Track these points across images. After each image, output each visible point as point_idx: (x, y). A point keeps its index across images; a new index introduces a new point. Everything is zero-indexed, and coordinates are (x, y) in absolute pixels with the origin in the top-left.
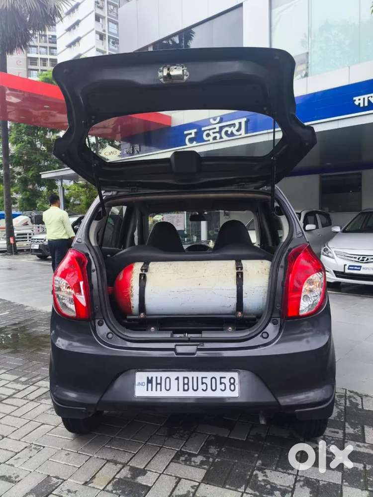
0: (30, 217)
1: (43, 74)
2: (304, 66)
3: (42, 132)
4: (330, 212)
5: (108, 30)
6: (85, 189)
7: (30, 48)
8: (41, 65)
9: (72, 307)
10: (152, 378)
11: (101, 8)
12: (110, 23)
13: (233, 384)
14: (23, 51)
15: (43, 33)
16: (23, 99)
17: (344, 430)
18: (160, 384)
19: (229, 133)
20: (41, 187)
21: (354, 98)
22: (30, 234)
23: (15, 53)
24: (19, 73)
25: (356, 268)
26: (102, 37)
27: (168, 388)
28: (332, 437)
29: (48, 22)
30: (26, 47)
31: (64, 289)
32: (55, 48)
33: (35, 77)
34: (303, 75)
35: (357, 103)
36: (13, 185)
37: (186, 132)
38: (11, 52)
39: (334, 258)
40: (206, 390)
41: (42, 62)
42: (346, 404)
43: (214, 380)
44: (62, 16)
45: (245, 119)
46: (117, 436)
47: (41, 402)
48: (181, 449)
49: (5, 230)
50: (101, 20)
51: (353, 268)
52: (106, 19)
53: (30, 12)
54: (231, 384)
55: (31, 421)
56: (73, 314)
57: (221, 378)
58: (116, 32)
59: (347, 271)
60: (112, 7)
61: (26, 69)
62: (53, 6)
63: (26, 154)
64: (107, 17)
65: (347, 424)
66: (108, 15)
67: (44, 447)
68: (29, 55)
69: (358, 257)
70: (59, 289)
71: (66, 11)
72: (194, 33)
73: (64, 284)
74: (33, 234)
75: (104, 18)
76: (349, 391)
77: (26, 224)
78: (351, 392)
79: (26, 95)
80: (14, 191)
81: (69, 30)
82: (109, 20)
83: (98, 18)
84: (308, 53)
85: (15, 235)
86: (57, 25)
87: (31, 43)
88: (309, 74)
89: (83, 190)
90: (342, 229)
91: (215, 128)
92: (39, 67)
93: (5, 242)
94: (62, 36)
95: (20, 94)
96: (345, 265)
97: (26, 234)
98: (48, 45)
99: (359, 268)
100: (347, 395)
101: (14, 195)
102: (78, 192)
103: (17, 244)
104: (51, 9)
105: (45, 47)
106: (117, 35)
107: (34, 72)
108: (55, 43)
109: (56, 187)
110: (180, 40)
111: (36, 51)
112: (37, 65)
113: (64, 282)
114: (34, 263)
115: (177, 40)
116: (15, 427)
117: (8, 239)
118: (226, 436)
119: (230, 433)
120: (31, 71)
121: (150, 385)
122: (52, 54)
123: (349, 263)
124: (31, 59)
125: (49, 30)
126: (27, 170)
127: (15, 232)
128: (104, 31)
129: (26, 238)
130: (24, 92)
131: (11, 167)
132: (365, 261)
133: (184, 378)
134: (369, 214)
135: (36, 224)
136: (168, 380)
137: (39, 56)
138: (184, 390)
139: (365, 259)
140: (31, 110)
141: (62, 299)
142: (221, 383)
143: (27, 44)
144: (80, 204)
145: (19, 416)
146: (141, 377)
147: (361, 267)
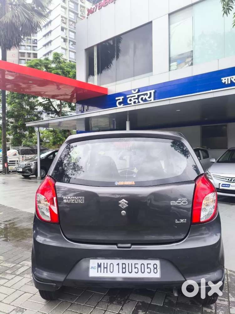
0: (18, 151)
1: (29, 62)
2: (190, 59)
3: (27, 97)
4: (207, 149)
5: (69, 36)
6: (53, 133)
7: (21, 47)
8: (27, 57)
9: (48, 214)
10: (101, 263)
11: (65, 23)
12: (70, 32)
13: (156, 268)
14: (17, 48)
15: (30, 38)
16: (16, 77)
17: (229, 299)
18: (107, 268)
19: (144, 99)
20: (25, 132)
21: (222, 79)
22: (17, 161)
23: (12, 50)
24: (13, 61)
25: (226, 186)
26: (65, 40)
27: (112, 271)
28: (221, 304)
29: (32, 31)
30: (18, 45)
31: (43, 202)
32: (36, 47)
33: (23, 64)
34: (190, 64)
35: (223, 81)
36: (8, 130)
37: (117, 98)
38: (10, 49)
39: (212, 179)
40: (137, 273)
41: (28, 55)
42: (228, 279)
43: (143, 266)
44: (42, 28)
45: (154, 91)
46: (75, 302)
47: (24, 276)
48: (119, 312)
49: (2, 158)
50: (64, 30)
51: (224, 185)
52: (68, 30)
53: (22, 25)
54: (154, 268)
55: (17, 290)
56: (48, 219)
57: (148, 264)
58: (73, 37)
59: (221, 188)
60: (72, 23)
61: (18, 59)
62: (36, 22)
63: (17, 111)
64: (68, 28)
65: (230, 294)
66: (69, 27)
67: (26, 310)
68: (20, 51)
69: (228, 178)
70: (40, 202)
71: (44, 24)
72: (121, 38)
73: (43, 199)
74: (20, 161)
75: (66, 29)
76: (229, 270)
77: (15, 155)
78: (231, 271)
79: (18, 75)
80: (8, 134)
81: (45, 36)
82: (70, 30)
83: (63, 29)
84: (192, 51)
85: (8, 161)
86: (38, 33)
87: (22, 44)
88: (194, 64)
89: (51, 133)
90: (217, 160)
91: (135, 96)
92: (26, 57)
93: (2, 166)
94: (40, 40)
95: (15, 74)
96: (220, 184)
97: (15, 161)
98: (32, 45)
99: (229, 186)
100: (228, 273)
101: (8, 136)
102: (48, 135)
103: (9, 167)
104: (35, 24)
105: (30, 46)
106: (75, 39)
107: (23, 61)
108: (36, 43)
109: (34, 132)
110: (114, 42)
111: (24, 48)
112: (24, 57)
113: (43, 197)
114: (20, 180)
115: (111, 42)
116: (6, 294)
117: (3, 164)
118: (149, 303)
119: (152, 300)
120: (21, 60)
121: (99, 269)
122: (34, 50)
123: (222, 183)
124: (21, 53)
125: (33, 36)
126: (17, 121)
127: (8, 159)
128: (66, 37)
129: (15, 163)
130: (17, 73)
131: (6, 119)
132: (232, 182)
133: (123, 264)
134: (232, 151)
135: (21, 154)
136: (112, 265)
137: (26, 51)
138: (123, 272)
139: (233, 180)
140: (21, 84)
141: (41, 209)
142: (148, 268)
143: (20, 44)
144: (49, 142)
145: (9, 286)
146: (93, 263)
147: (230, 185)
